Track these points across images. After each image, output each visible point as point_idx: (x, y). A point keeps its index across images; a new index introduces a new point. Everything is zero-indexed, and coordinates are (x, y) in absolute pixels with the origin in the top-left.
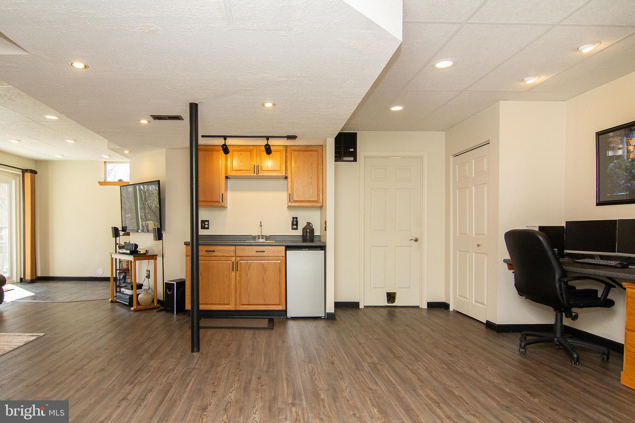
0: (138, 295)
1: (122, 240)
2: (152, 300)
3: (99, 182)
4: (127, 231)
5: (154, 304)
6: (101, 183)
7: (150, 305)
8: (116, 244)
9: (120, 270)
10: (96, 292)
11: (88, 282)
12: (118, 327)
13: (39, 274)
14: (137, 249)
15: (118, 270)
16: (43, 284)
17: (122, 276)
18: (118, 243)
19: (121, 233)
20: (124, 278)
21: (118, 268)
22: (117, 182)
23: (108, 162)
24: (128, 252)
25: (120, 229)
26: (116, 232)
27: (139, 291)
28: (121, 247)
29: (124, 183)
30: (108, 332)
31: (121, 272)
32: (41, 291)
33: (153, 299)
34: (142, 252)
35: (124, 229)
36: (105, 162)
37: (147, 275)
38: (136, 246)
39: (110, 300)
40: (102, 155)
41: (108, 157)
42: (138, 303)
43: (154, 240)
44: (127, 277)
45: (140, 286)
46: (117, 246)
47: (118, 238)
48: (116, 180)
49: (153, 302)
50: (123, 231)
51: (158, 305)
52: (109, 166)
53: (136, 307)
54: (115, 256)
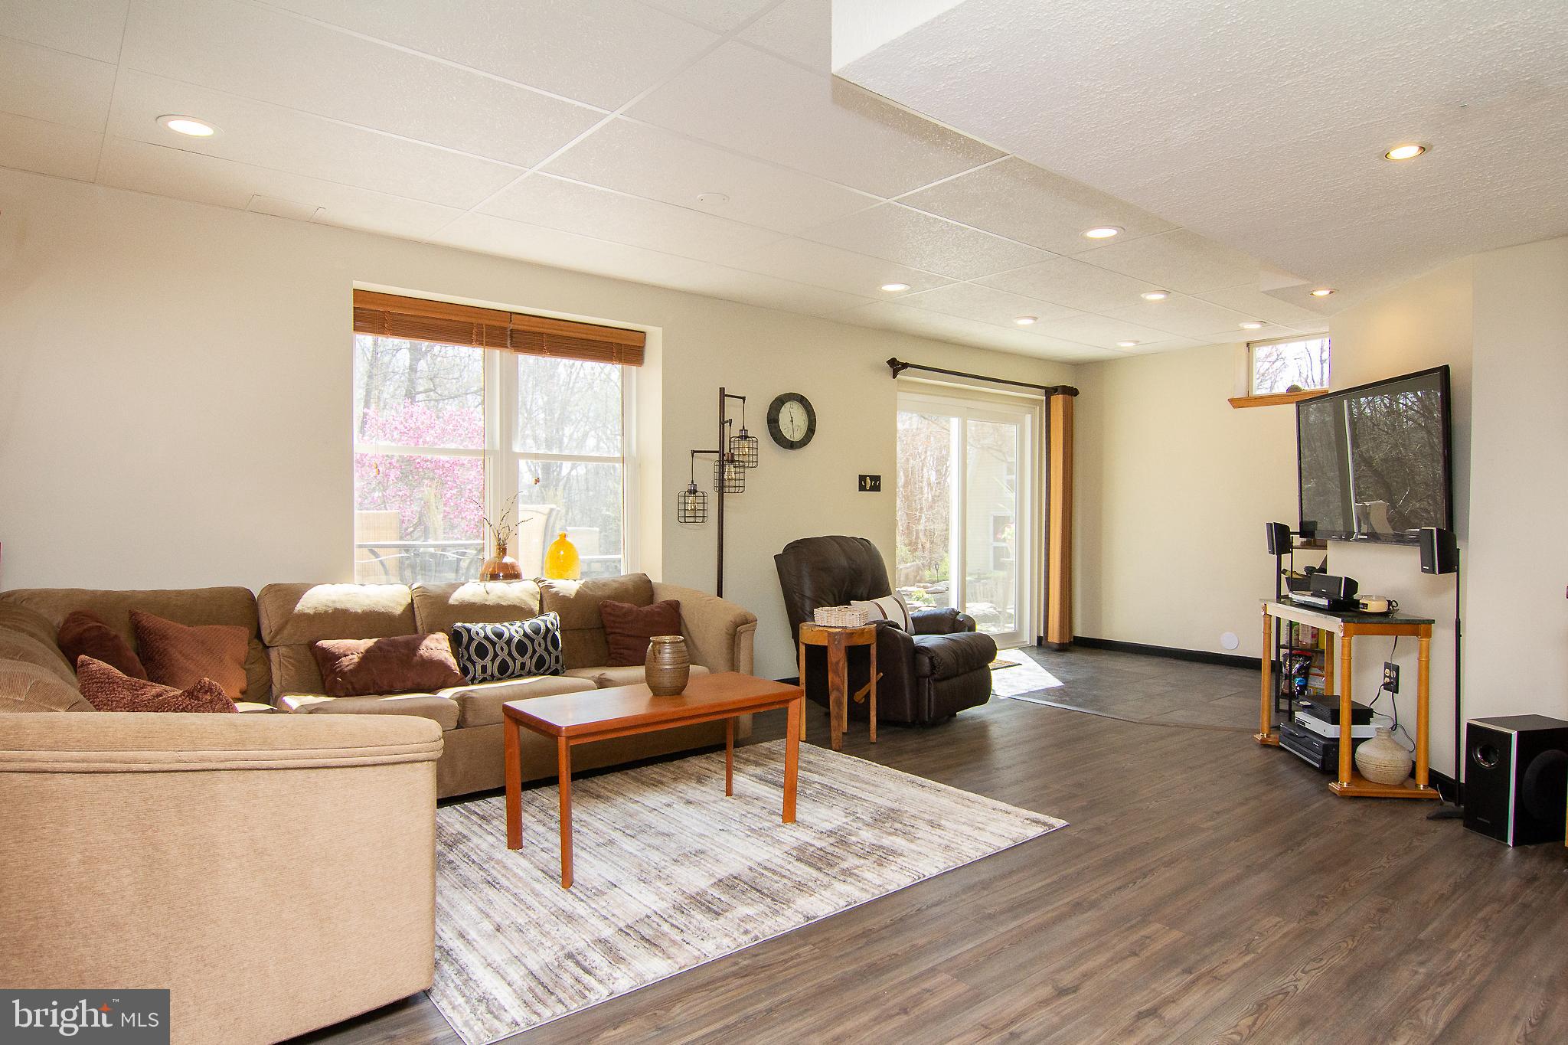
0: (1356, 742)
1: (1302, 559)
2: (1408, 769)
3: (1231, 401)
4: (1317, 537)
5: (1417, 786)
6: (1236, 403)
7: (1402, 785)
8: (1280, 571)
9: (1291, 648)
10: (1215, 702)
11: (1196, 666)
12: (1286, 851)
13: (1079, 632)
14: (1355, 597)
15: (1284, 647)
16: (1085, 657)
17: (1297, 666)
18: (1285, 571)
19: (1297, 540)
20: (1305, 672)
21: (1283, 642)
22: (1284, 395)
23: (1259, 342)
24: (1323, 602)
25: (1295, 527)
26: (1280, 539)
27: (1359, 731)
28: (1295, 584)
29: (1305, 394)
30: (1250, 870)
31: (1295, 655)
32: (1079, 677)
33: (1414, 763)
34: (1375, 606)
35: (1308, 531)
36: (1248, 345)
37: (1387, 680)
38: (1351, 585)
39: (1259, 737)
40: (1241, 325)
41: (1256, 326)
42: (1356, 771)
43: (1423, 570)
44: (1314, 670)
45: (1362, 715)
46: (1283, 577)
47: (1286, 557)
48: (1281, 389)
49: (1412, 774)
50: (1302, 534)
51: (1431, 791)
52: (1260, 352)
53: (1348, 784)
54: (1277, 610)
